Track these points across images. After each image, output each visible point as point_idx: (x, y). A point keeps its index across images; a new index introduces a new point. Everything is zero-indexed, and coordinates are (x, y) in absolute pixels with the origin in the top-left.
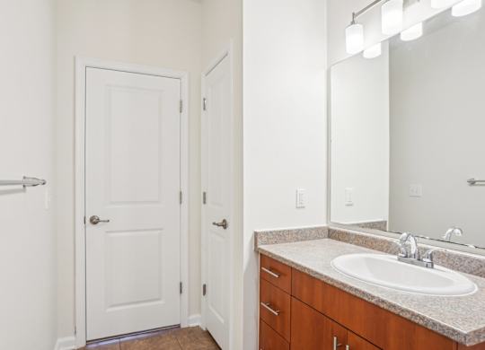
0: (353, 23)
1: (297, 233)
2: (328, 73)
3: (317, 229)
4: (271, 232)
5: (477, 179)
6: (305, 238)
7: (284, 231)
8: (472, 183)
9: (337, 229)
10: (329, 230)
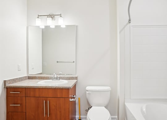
0: (38, 17)
1: (19, 79)
2: (27, 28)
3: (25, 77)
4: (11, 80)
5: (58, 61)
6: (22, 80)
7: (15, 79)
8: (58, 62)
9: (32, 76)
10: (29, 77)
